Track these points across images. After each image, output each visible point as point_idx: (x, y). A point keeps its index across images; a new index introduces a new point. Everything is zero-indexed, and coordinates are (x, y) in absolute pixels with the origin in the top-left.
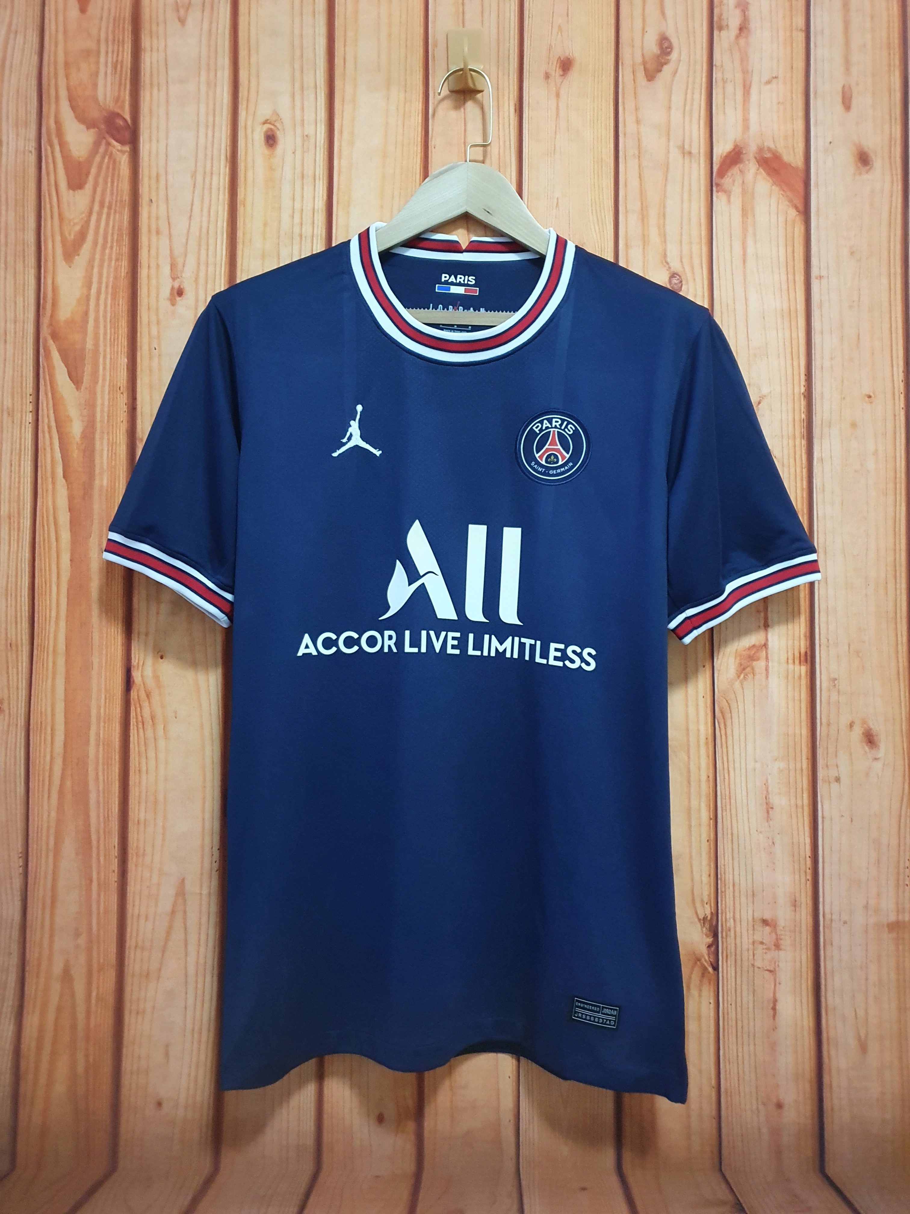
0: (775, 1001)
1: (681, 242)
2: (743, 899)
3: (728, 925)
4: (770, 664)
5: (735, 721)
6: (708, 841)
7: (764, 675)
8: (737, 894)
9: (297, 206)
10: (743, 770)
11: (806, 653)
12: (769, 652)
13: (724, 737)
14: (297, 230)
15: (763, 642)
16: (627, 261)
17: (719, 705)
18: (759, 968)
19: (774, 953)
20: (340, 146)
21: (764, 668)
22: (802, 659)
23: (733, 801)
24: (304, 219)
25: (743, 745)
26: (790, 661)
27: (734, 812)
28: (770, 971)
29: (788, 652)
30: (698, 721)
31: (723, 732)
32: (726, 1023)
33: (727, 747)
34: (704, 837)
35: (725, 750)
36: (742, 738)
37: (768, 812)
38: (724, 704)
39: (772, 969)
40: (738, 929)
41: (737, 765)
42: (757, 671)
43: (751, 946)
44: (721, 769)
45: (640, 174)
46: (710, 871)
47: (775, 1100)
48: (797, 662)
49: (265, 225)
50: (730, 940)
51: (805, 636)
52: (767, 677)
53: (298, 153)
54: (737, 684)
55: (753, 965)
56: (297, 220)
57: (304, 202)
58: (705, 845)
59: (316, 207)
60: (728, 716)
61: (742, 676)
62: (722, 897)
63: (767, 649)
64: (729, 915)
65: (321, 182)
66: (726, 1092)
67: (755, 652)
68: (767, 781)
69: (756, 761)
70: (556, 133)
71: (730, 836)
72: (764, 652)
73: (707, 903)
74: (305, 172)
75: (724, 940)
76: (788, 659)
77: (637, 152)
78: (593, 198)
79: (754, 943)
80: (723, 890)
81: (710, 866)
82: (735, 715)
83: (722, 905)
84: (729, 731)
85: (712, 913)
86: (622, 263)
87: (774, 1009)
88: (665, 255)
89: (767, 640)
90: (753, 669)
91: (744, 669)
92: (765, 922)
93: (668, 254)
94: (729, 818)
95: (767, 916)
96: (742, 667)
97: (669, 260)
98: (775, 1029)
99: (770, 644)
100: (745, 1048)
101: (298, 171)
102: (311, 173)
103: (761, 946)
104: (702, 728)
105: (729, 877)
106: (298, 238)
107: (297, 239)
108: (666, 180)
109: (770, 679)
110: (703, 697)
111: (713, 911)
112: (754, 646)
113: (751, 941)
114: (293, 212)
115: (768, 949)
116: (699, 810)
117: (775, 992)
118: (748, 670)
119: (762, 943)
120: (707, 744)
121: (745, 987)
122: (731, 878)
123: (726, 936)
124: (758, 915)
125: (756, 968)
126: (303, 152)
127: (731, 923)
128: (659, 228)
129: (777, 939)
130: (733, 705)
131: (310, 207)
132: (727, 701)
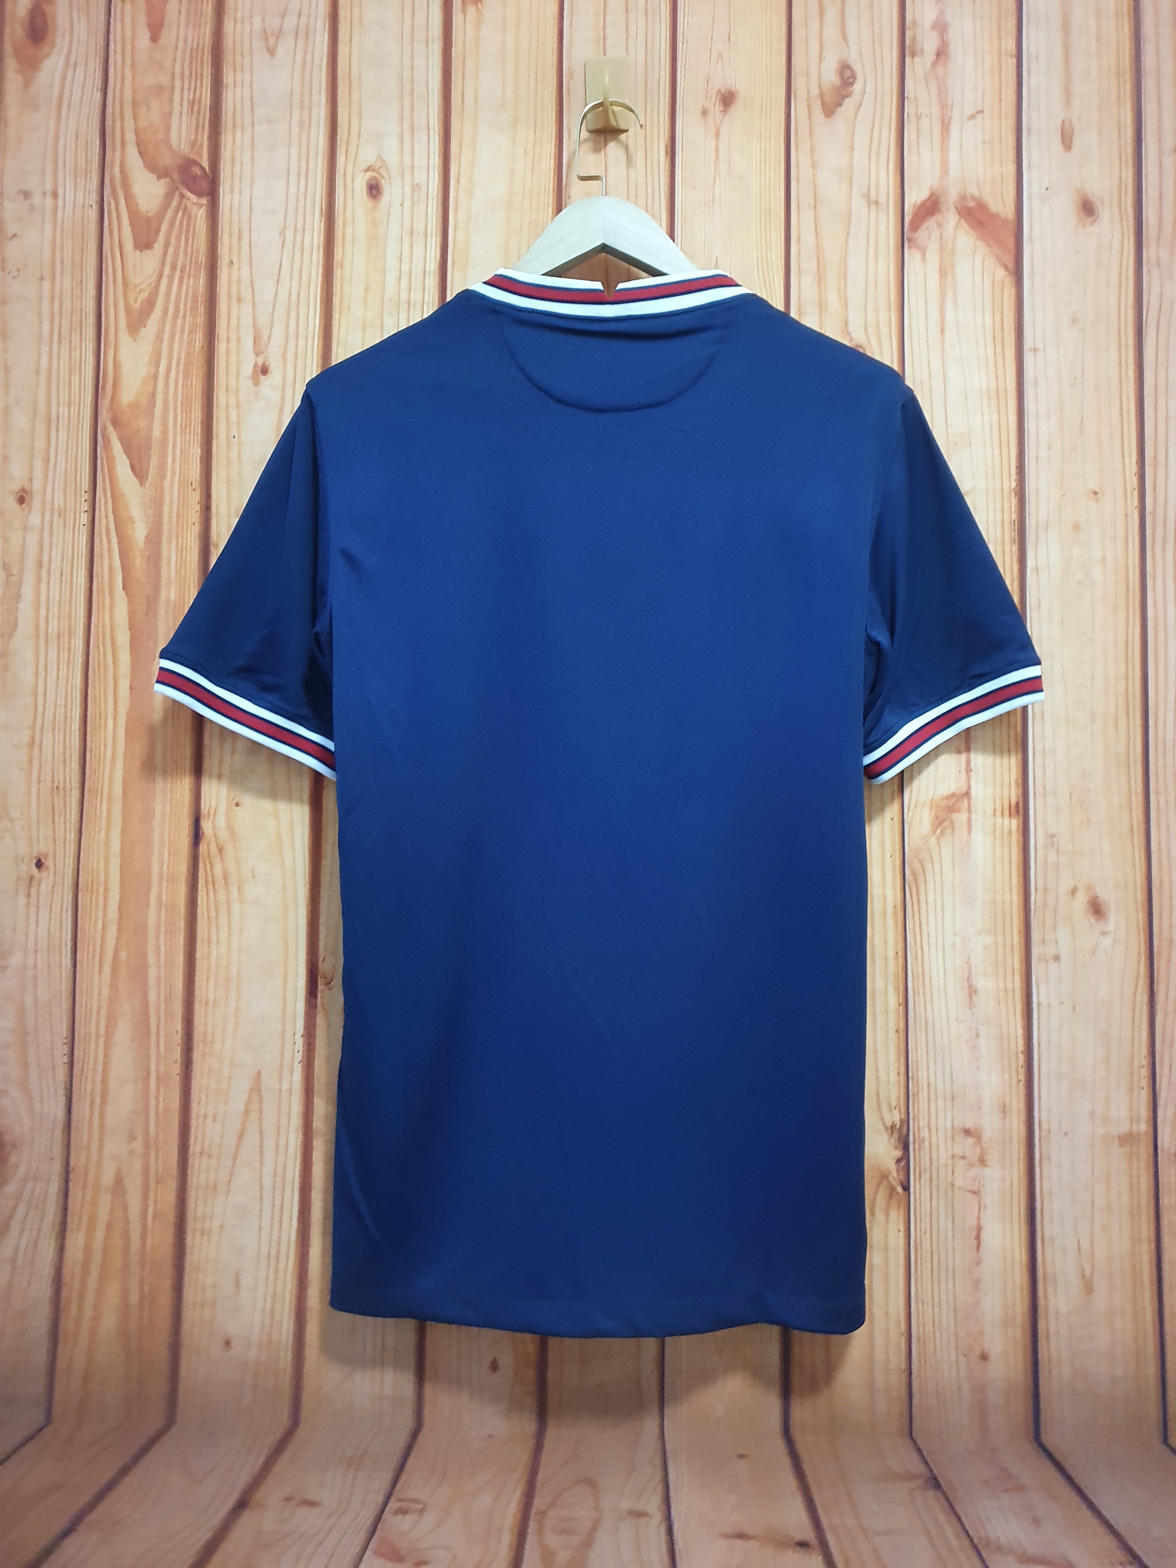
0: (979, 1229)
1: (866, 308)
2: (940, 1103)
3: (922, 1134)
4: (973, 816)
5: (931, 886)
6: (896, 1031)
7: (965, 831)
8: (932, 1097)
9: (405, 267)
10: (940, 946)
11: (1018, 803)
12: (972, 802)
13: (916, 905)
14: (404, 296)
15: (964, 790)
16: (800, 312)
17: (910, 866)
18: (960, 1188)
19: (977, 1170)
20: (457, 196)
21: (966, 822)
22: (1013, 810)
23: (927, 982)
24: (413, 283)
25: (939, 915)
26: (998, 813)
27: (928, 997)
28: (975, 1193)
29: (995, 802)
30: (884, 886)
31: (915, 899)
32: (919, 1256)
33: (920, 917)
34: (892, 1027)
35: (917, 922)
36: (939, 906)
37: (971, 997)
38: (917, 865)
39: (976, 1189)
40: (934, 1140)
41: (933, 939)
42: (957, 825)
43: (950, 1162)
44: (913, 942)
45: (816, 228)
46: (899, 1067)
47: (978, 1352)
48: (1007, 813)
49: (366, 290)
50: (925, 1154)
51: (1017, 783)
52: (969, 833)
53: (407, 205)
54: (933, 841)
55: (952, 1185)
56: (404, 284)
57: (414, 262)
58: (892, 1035)
59: (427, 269)
60: (921, 879)
61: (939, 831)
62: (914, 1101)
63: (969, 799)
64: (923, 1123)
65: (434, 239)
66: (919, 1339)
67: (955, 802)
68: (969, 958)
69: (955, 935)
70: (715, 178)
71: (923, 1025)
72: (966, 802)
73: (895, 1108)
74: (415, 228)
75: (917, 1153)
76: (995, 811)
77: (812, 202)
78: (759, 257)
79: (953, 1156)
80: (916, 1091)
81: (899, 1061)
82: (929, 878)
83: (914, 1110)
84: (922, 898)
85: (901, 1120)
86: (793, 314)
87: (978, 1238)
88: (846, 324)
89: (969, 787)
90: (952, 823)
91: (941, 823)
92: (967, 1132)
93: (850, 322)
94: (922, 1005)
95: (970, 1124)
96: (939, 820)
97: (850, 329)
98: (978, 1263)
99: (973, 793)
100: (943, 1287)
101: (407, 225)
102: (422, 228)
103: (961, 1162)
104: (889, 893)
105: (923, 1076)
106: (406, 306)
107: (404, 307)
108: (848, 233)
109: (973, 834)
110: (891, 856)
111: (902, 1117)
112: (953, 795)
113: (949, 1154)
114: (400, 275)
115: (971, 1165)
116: (886, 994)
117: (979, 1218)
118: (946, 823)
119: (963, 1157)
120: (895, 913)
121: (942, 1211)
122: (925, 1078)
123: (920, 1148)
124: (958, 1123)
125: (956, 1190)
126: (413, 204)
127: (925, 1133)
128: (839, 291)
129: (982, 1152)
130: (928, 866)
131: (420, 268)
132: (920, 861)
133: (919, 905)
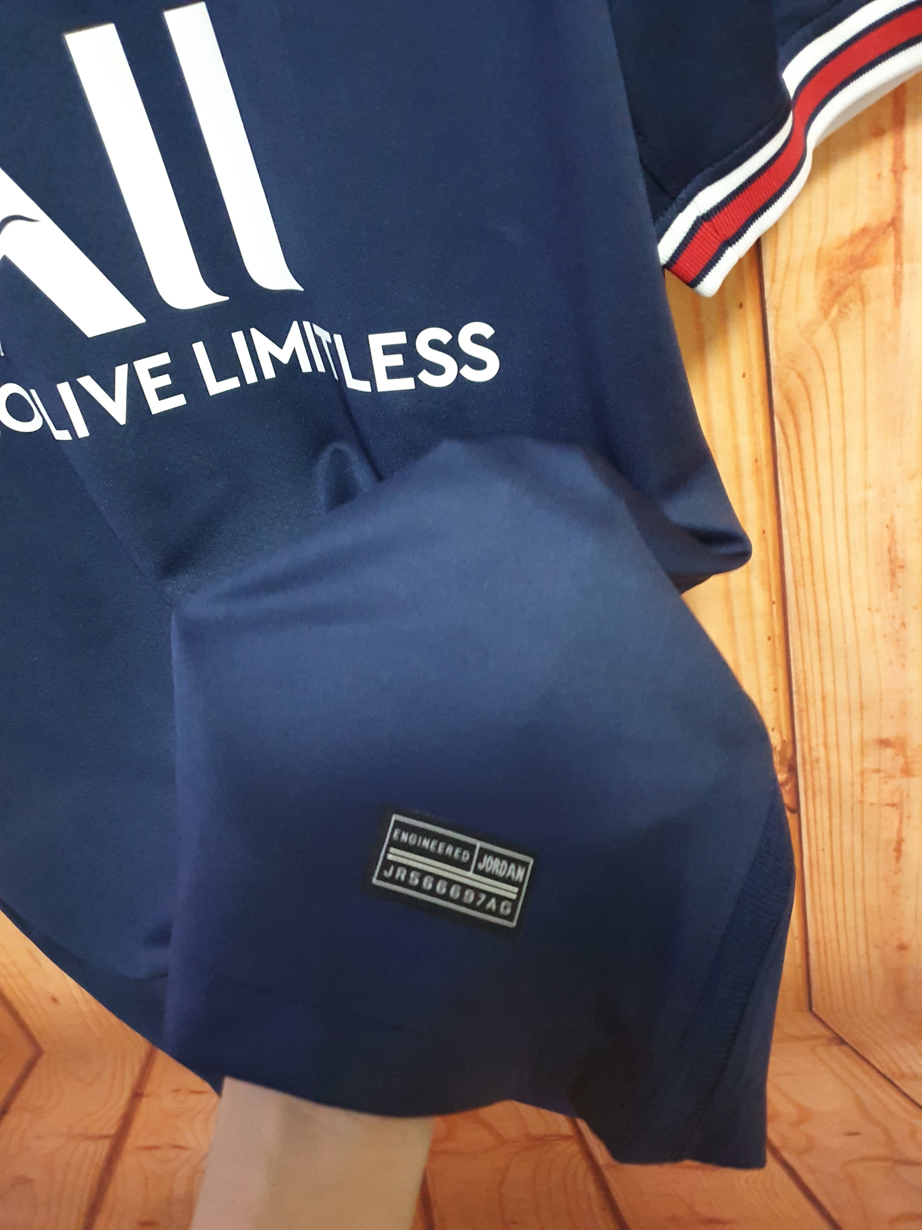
0: (900, 842)
2: (843, 716)
3: (815, 754)
4: (906, 267)
5: (821, 411)
6: (769, 638)
7: (889, 300)
8: (830, 710)
10: (840, 509)
13: (794, 451)
15: (888, 217)
17: (780, 387)
18: (872, 804)
19: (901, 782)
21: (890, 282)
23: (818, 567)
27: (820, 586)
28: (893, 805)
30: (734, 430)
31: (793, 441)
32: (815, 871)
33: (802, 469)
34: (762, 631)
35: (798, 477)
36: (837, 444)
37: (893, 575)
38: (794, 382)
39: (896, 801)
40: (833, 758)
41: (826, 501)
42: (872, 291)
43: (857, 779)
44: (791, 512)
46: (776, 682)
47: (896, 943)
50: (821, 776)
52: (897, 303)
54: (823, 333)
55: (861, 802)
58: (763, 646)
60: (802, 405)
61: (834, 311)
62: (801, 718)
63: (898, 232)
64: (816, 741)
66: (817, 942)
67: (869, 246)
68: (892, 519)
69: (867, 486)
71: (813, 626)
72: (891, 241)
73: (773, 730)
75: (809, 775)
79: (862, 773)
80: (804, 706)
81: (775, 673)
82: (819, 402)
83: (801, 730)
84: (806, 437)
85: (784, 742)
87: (898, 850)
89: (899, 207)
90: (861, 289)
91: (839, 294)
92: (884, 743)
94: (810, 598)
95: (888, 733)
96: (835, 288)
98: (898, 871)
99: (906, 216)
100: (849, 895)
103: (876, 776)
104: (745, 441)
105: (814, 688)
109: (905, 304)
110: (744, 376)
111: (785, 738)
112: (864, 231)
113: (857, 770)
115: (891, 777)
116: (749, 592)
117: (899, 831)
118: (851, 292)
119: (878, 771)
120: (757, 470)
121: (847, 828)
122: (818, 688)
123: (812, 769)
124: (871, 734)
125: (866, 807)
127: (821, 752)
129: (907, 764)
130: (815, 380)
132: (799, 375)
133: (800, 450)
